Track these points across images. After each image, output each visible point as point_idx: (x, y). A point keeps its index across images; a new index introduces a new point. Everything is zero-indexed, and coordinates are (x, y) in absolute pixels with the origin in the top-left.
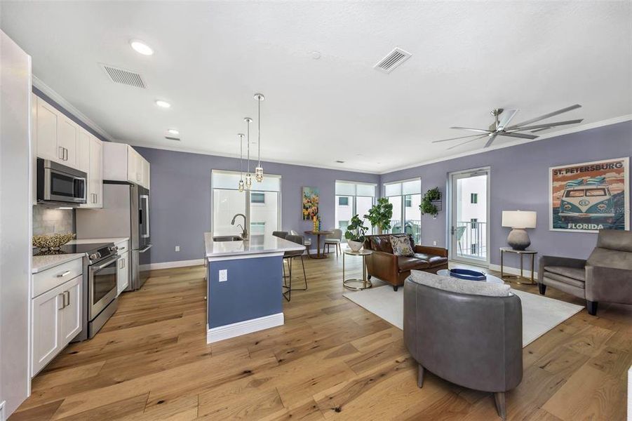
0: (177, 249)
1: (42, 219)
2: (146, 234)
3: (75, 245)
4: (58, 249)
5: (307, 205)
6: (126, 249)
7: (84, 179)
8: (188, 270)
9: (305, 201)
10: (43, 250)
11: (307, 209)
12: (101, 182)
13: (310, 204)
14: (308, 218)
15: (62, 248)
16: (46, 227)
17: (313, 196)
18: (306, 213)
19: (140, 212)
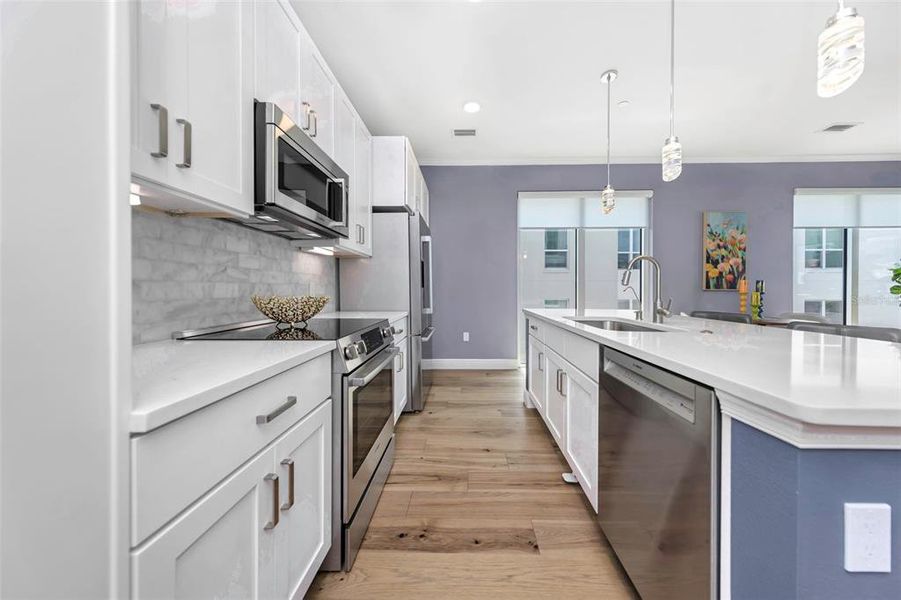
0: (466, 337)
1: (291, 269)
2: (429, 307)
3: (338, 321)
4: (301, 325)
5: (716, 255)
6: (404, 334)
7: (342, 180)
8: (486, 379)
9: (710, 245)
10: (282, 326)
11: (715, 263)
12: (370, 210)
13: (723, 252)
14: (718, 286)
15: (311, 325)
16: (297, 284)
17: (731, 233)
18: (714, 273)
19: (422, 263)
